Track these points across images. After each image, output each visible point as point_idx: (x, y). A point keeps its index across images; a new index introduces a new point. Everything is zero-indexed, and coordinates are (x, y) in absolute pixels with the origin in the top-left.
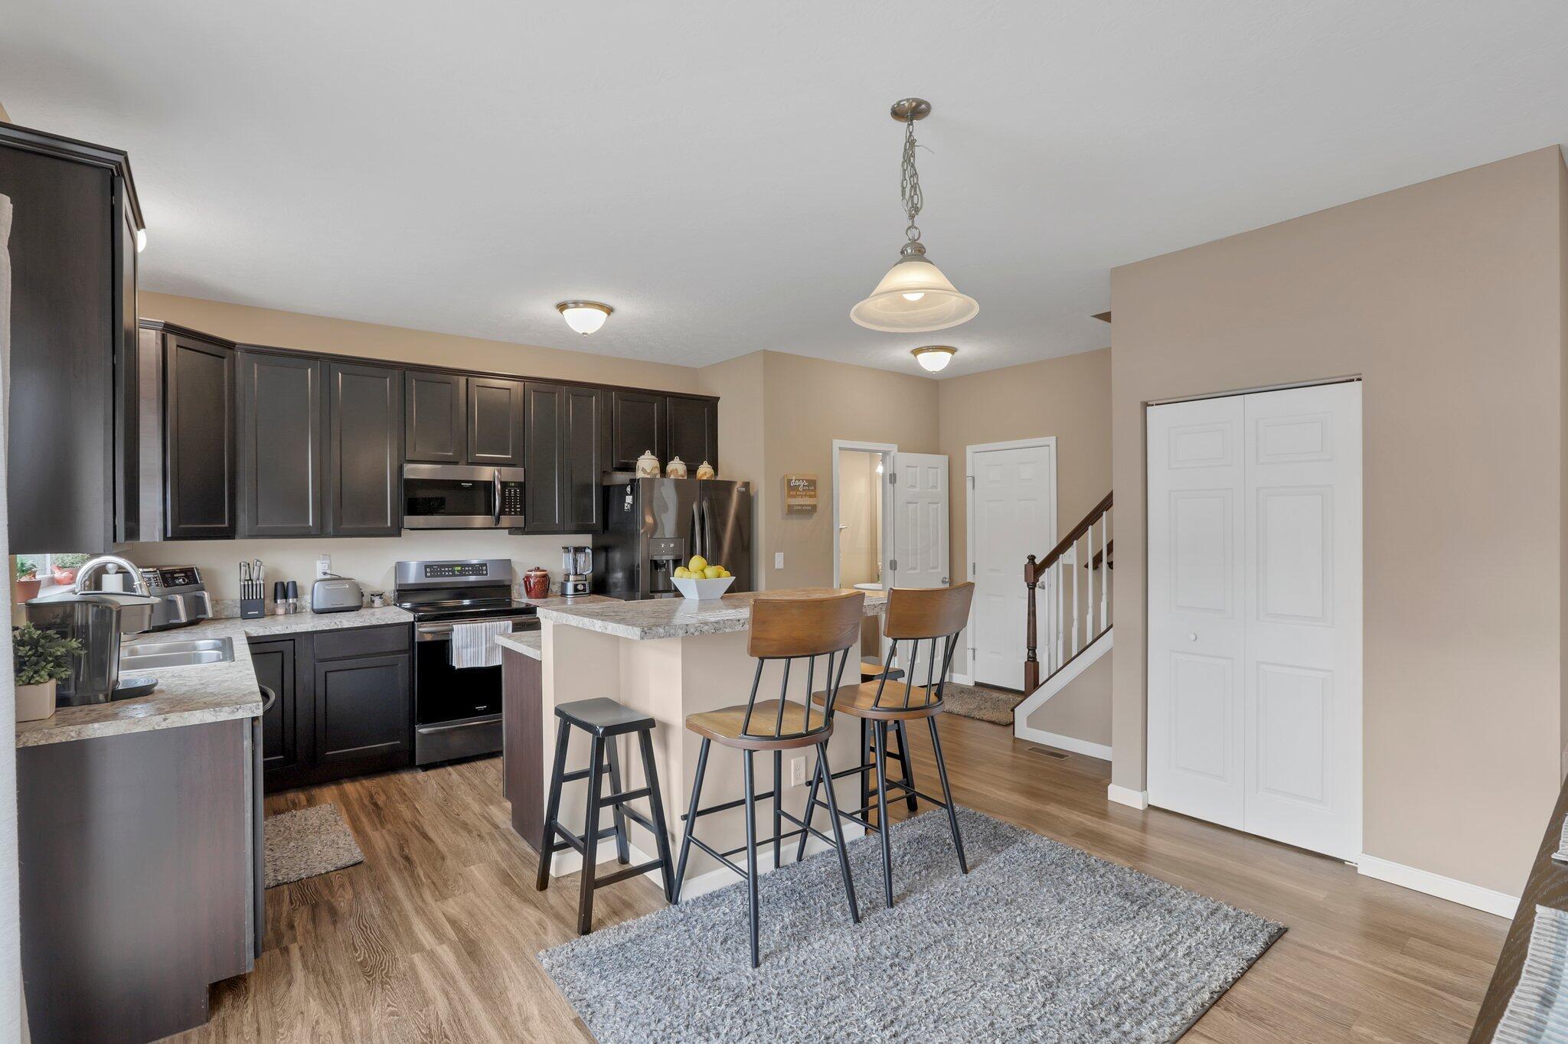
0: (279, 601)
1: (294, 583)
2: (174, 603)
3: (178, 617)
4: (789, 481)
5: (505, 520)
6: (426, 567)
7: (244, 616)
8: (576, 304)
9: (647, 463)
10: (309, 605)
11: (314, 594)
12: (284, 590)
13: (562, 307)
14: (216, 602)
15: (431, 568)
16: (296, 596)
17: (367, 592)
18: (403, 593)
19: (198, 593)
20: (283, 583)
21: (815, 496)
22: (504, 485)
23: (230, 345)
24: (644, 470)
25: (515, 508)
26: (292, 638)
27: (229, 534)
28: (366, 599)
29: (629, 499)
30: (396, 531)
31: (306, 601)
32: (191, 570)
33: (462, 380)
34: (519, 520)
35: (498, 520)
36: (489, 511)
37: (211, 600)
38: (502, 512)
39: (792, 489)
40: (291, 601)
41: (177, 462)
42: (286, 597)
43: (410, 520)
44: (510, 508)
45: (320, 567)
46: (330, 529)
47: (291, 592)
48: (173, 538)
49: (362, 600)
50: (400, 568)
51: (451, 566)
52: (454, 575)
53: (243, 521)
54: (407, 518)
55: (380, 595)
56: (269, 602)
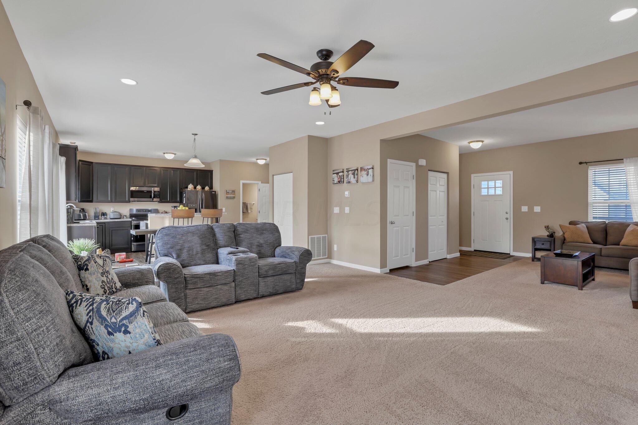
0: (102, 216)
1: (106, 213)
2: (80, 215)
3: (81, 218)
4: (227, 191)
5: (155, 199)
6: (137, 210)
7: (95, 219)
8: (167, 153)
9: (191, 187)
10: (109, 218)
11: (111, 215)
12: (104, 214)
13: (164, 153)
14: (89, 216)
15: (138, 210)
16: (106, 215)
17: (122, 215)
18: (132, 216)
19: (85, 214)
20: (103, 213)
21: (234, 194)
22: (154, 191)
23: (92, 163)
24: (189, 188)
25: (157, 197)
26: (105, 223)
27: (91, 201)
28: (122, 217)
29: (184, 195)
30: (129, 202)
31: (108, 217)
32: (84, 209)
33: (145, 168)
34: (158, 200)
35: (153, 199)
36: (151, 197)
37: (88, 215)
38: (154, 197)
39: (227, 193)
40: (105, 216)
41: (81, 186)
42: (104, 215)
43: (132, 199)
44: (156, 197)
45: (112, 209)
46: (114, 201)
47: (105, 215)
48: (80, 202)
49: (121, 216)
50: (131, 210)
51: (143, 210)
52: (143, 212)
53: (95, 199)
54: (131, 199)
55: (126, 216)
56: (100, 217)
